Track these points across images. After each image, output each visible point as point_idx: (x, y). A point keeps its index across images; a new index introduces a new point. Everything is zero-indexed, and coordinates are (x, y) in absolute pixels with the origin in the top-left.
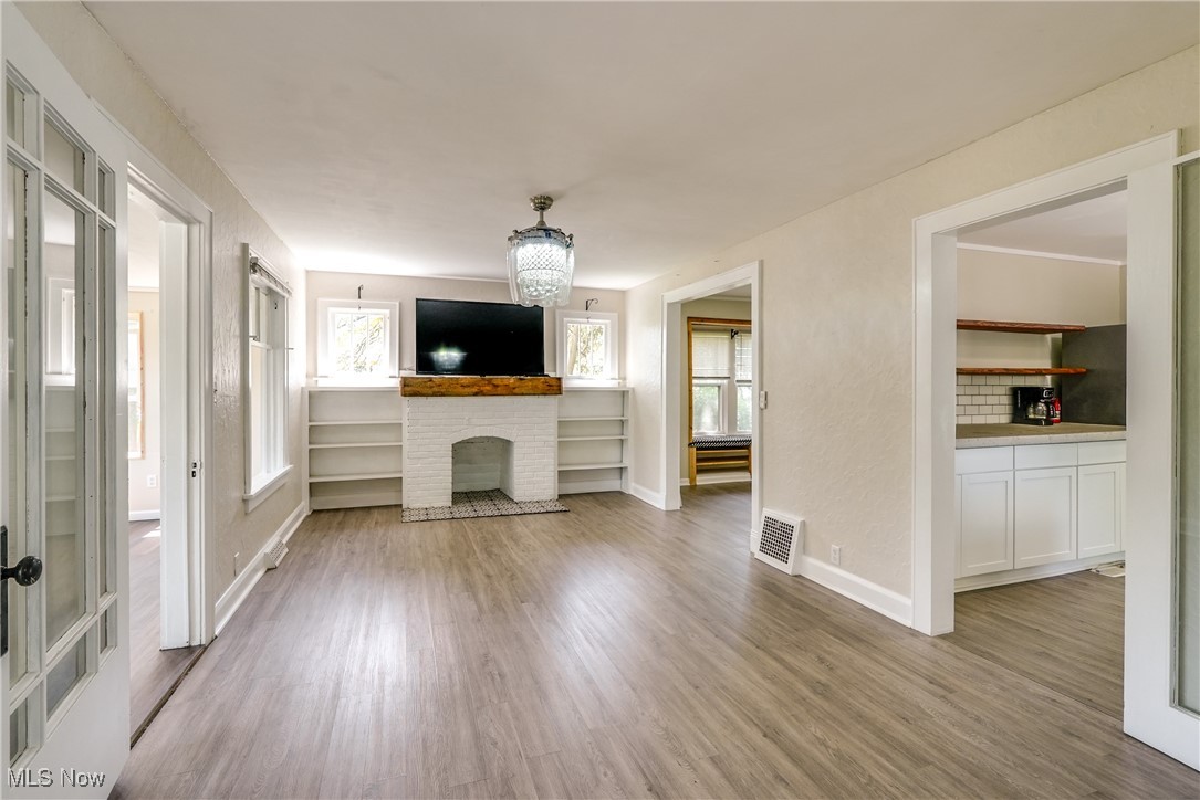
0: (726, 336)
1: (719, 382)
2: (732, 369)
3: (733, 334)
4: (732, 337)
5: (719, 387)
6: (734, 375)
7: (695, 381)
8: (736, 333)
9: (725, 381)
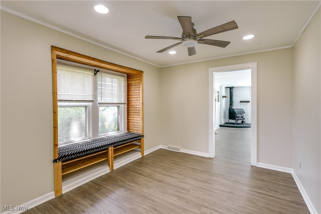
0: (91, 73)
1: (86, 104)
2: (95, 95)
3: (96, 72)
4: (95, 74)
5: (86, 107)
6: (97, 100)
7: (59, 104)
8: (97, 71)
9: (90, 104)
